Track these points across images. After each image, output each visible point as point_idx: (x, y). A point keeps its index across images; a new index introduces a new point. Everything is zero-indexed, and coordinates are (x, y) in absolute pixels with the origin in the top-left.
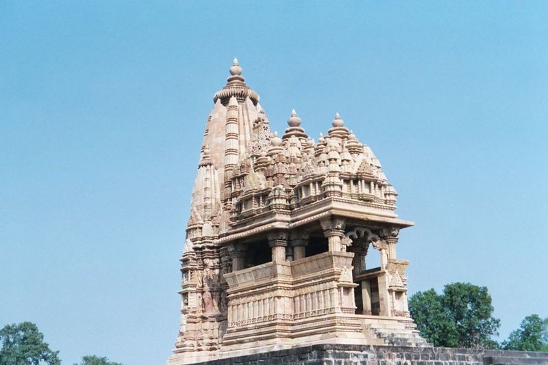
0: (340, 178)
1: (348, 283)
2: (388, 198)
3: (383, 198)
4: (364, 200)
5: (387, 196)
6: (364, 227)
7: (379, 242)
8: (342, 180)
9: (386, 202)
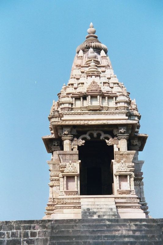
0: (72, 97)
1: (72, 173)
2: (119, 105)
3: (115, 106)
4: (92, 110)
5: (118, 104)
6: (97, 130)
7: (111, 139)
8: (74, 99)
9: (117, 108)
